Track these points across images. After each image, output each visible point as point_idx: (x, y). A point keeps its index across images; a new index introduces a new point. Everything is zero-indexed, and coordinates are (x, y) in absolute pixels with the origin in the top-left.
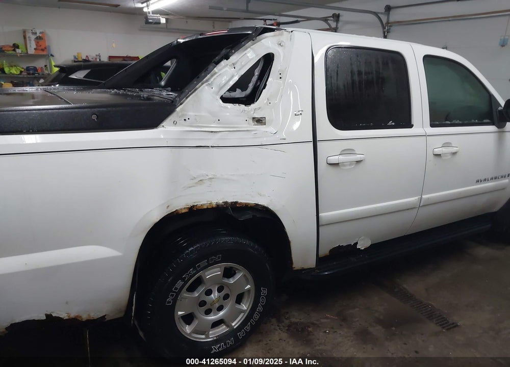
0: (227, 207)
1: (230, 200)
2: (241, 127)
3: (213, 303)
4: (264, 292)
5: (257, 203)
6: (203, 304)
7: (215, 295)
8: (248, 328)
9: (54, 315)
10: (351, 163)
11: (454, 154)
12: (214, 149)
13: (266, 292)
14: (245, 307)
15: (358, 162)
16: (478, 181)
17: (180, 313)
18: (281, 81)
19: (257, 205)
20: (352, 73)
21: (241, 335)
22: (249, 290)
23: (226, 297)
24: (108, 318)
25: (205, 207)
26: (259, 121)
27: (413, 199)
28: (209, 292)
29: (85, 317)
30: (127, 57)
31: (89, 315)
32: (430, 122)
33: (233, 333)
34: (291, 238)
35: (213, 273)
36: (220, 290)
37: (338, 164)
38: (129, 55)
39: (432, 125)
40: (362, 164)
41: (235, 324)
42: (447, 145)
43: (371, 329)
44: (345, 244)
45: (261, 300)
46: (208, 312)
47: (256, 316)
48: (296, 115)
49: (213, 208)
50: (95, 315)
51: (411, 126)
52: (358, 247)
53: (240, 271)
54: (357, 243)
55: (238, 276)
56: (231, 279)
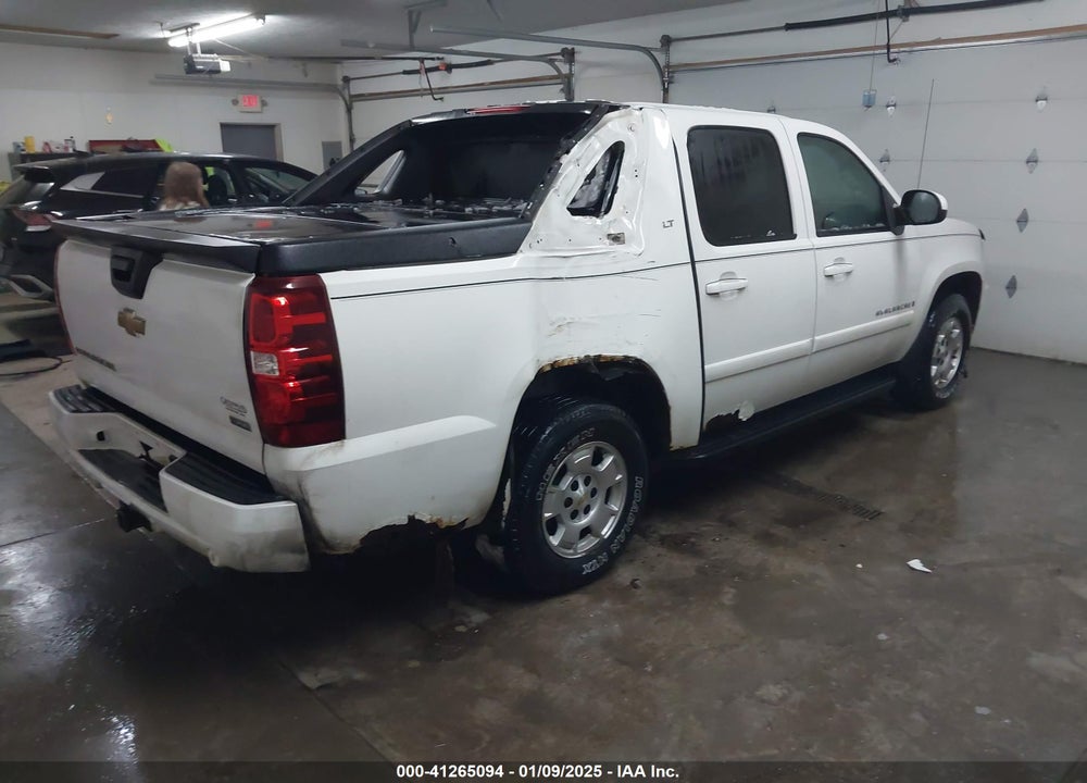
0: (589, 364)
1: (592, 354)
2: (596, 249)
3: (581, 501)
4: (639, 483)
5: (625, 354)
6: (569, 502)
7: (581, 490)
8: (621, 537)
9: (417, 517)
10: (732, 291)
11: (849, 273)
12: (570, 281)
13: (641, 483)
14: (616, 506)
15: (741, 290)
16: (878, 314)
17: (547, 515)
18: (638, 180)
19: (626, 357)
20: (719, 162)
21: (614, 547)
22: (619, 482)
23: (594, 493)
24: (468, 525)
25: (566, 364)
26: (617, 239)
27: (805, 342)
28: (574, 486)
29: (446, 522)
30: (129, 141)
31: (451, 518)
32: (817, 228)
33: (605, 545)
34: (671, 403)
35: (582, 456)
36: (587, 483)
37: (717, 294)
38: (135, 138)
39: (819, 234)
40: (745, 293)
41: (606, 531)
42: (839, 261)
43: (772, 531)
44: (725, 414)
45: (635, 496)
46: (574, 515)
47: (631, 520)
48: (665, 227)
49: (574, 365)
50: (456, 519)
51: (794, 237)
52: (740, 417)
53: (608, 453)
54: (738, 412)
55: (608, 461)
56: (599, 466)
